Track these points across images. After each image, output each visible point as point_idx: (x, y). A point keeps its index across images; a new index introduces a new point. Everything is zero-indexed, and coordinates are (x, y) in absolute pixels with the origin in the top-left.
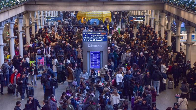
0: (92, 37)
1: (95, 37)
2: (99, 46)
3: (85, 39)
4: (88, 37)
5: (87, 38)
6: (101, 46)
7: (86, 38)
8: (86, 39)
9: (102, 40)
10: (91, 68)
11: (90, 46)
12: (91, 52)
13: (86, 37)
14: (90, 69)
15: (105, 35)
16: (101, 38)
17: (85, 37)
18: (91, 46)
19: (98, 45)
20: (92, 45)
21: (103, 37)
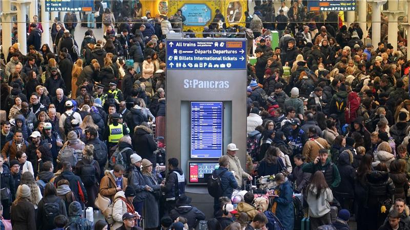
0: (198, 55)
1: (207, 55)
2: (218, 85)
3: (175, 62)
4: (183, 55)
5: (181, 58)
6: (224, 85)
7: (176, 58)
8: (178, 61)
9: (229, 65)
10: (193, 156)
11: (189, 83)
12: (194, 105)
13: (178, 55)
14: (190, 158)
15: (238, 49)
16: (225, 59)
17: (174, 55)
18: (192, 83)
19: (217, 83)
20: (196, 82)
21: (231, 55)
